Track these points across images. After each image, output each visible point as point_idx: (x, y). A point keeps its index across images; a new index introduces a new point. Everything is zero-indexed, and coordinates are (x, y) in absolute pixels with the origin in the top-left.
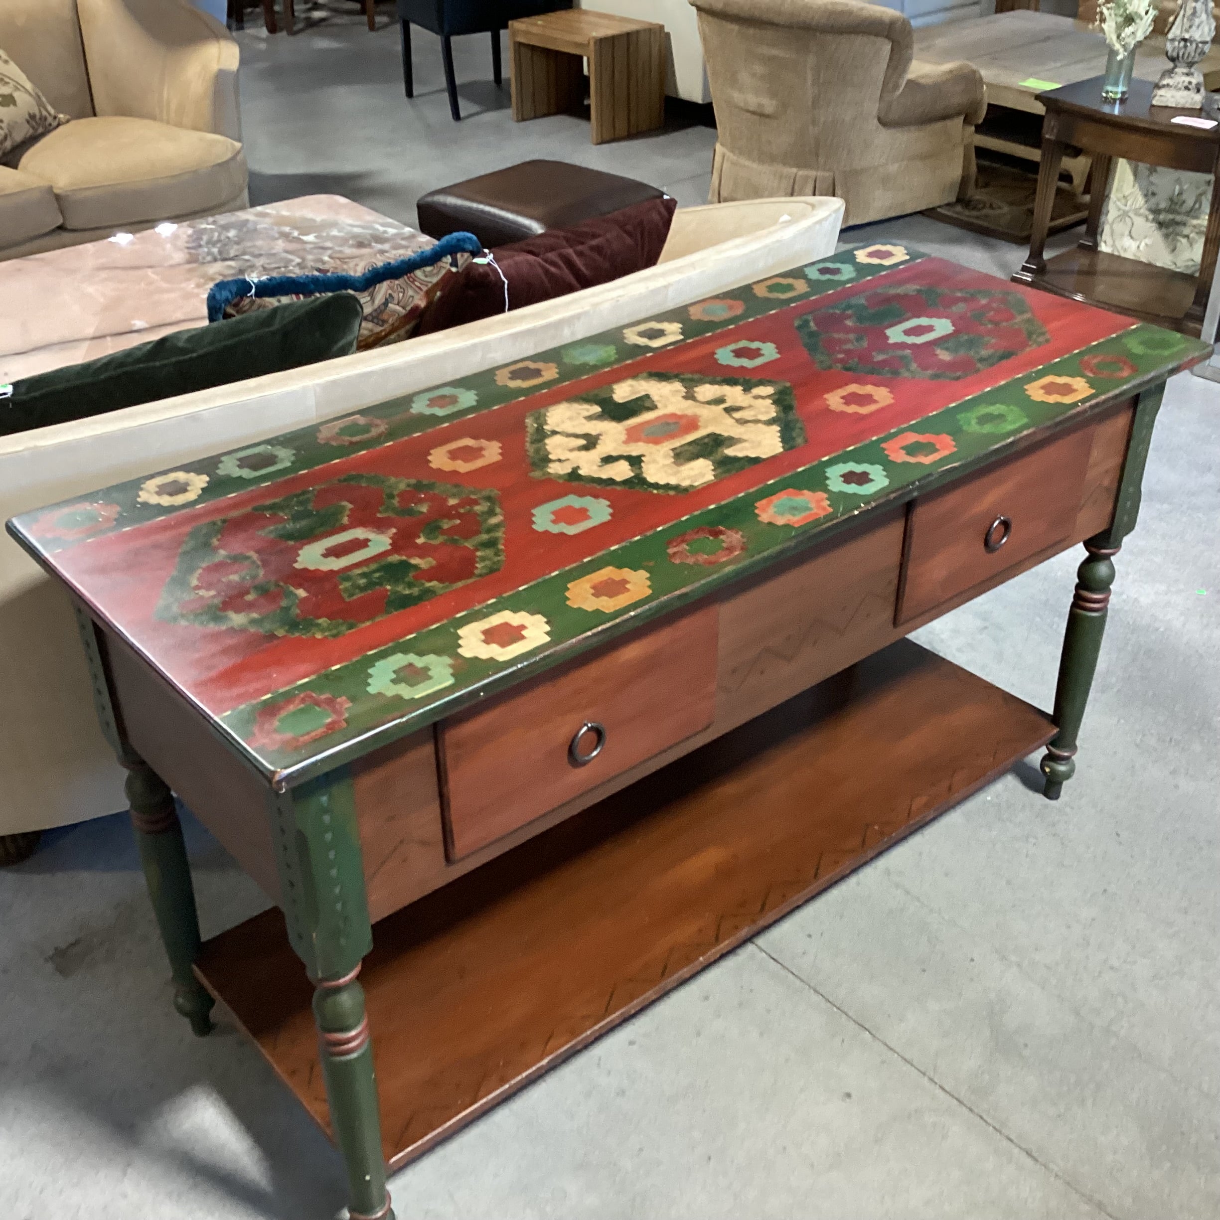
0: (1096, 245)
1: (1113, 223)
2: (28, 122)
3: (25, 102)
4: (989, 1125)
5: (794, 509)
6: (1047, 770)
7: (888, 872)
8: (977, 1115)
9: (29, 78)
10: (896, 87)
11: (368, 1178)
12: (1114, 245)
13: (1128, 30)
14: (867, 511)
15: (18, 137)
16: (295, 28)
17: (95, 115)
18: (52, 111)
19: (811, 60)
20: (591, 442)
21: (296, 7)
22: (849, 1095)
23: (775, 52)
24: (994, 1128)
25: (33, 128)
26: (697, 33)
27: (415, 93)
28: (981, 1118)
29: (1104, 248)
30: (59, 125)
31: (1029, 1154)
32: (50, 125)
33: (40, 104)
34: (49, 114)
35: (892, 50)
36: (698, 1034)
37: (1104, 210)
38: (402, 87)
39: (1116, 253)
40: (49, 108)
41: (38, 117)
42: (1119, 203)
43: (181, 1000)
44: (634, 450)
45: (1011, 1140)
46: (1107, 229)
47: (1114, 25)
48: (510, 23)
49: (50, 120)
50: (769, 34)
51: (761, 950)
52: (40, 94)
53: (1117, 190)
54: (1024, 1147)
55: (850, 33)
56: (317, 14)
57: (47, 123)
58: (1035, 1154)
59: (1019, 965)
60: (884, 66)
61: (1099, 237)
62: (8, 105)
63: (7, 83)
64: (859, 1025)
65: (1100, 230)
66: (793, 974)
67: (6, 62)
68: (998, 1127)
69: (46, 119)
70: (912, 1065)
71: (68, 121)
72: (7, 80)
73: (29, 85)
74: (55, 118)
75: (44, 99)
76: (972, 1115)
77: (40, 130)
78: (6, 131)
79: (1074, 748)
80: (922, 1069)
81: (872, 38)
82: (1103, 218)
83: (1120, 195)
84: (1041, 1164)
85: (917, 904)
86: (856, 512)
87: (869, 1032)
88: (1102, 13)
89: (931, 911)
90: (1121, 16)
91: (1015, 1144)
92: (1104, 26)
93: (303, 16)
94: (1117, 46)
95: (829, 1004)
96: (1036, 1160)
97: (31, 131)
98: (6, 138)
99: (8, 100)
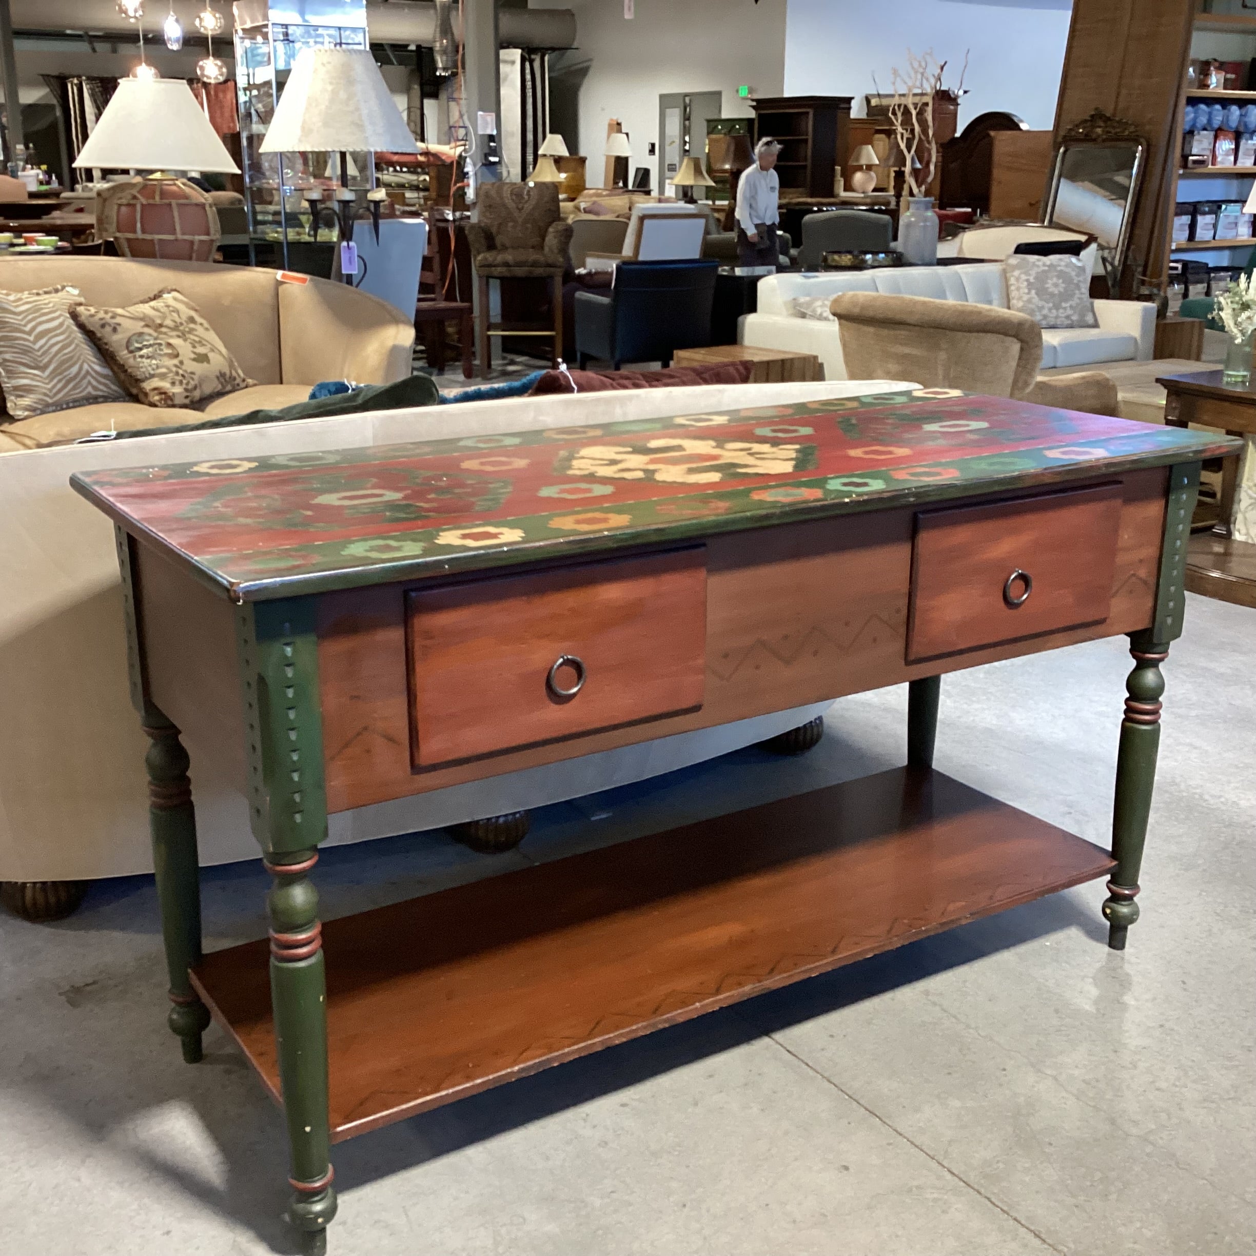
0: (1229, 534)
1: (1245, 512)
2: (218, 378)
3: (218, 361)
4: (997, 1206)
5: (788, 495)
6: (1108, 911)
7: (927, 993)
8: (986, 1197)
9: (226, 346)
10: (1026, 384)
11: (308, 1129)
12: (1247, 534)
13: (1244, 315)
14: (859, 502)
15: (208, 389)
16: (489, 376)
17: (281, 383)
18: (242, 375)
19: (943, 356)
20: (613, 462)
21: (493, 363)
22: (846, 1168)
23: (907, 350)
24: (1002, 1210)
25: (222, 384)
26: (839, 341)
28: (989, 1199)
29: (1237, 537)
30: (246, 387)
31: (1037, 1236)
32: (238, 385)
33: (231, 366)
34: (239, 375)
35: (1022, 349)
36: (696, 1104)
37: (1236, 499)
39: (1250, 541)
40: (240, 372)
41: (228, 376)
42: (1250, 492)
43: (175, 1016)
44: (651, 467)
45: (1019, 1222)
46: (1240, 517)
47: (1230, 311)
48: (675, 352)
49: (238, 381)
50: (903, 333)
51: (777, 1043)
52: (234, 360)
53: (1248, 480)
54: (1032, 1228)
55: (978, 331)
56: (511, 368)
57: (236, 382)
58: (1043, 1236)
59: (1055, 1078)
60: (1014, 364)
61: (1232, 526)
62: (202, 362)
63: (204, 345)
64: (870, 1112)
65: (1233, 519)
66: (807, 1065)
67: (207, 329)
68: (1005, 1208)
69: (235, 379)
70: (922, 1150)
71: (255, 385)
72: (204, 342)
73: (224, 351)
74: (244, 380)
75: (236, 364)
76: (978, 1196)
77: (229, 388)
78: (196, 382)
79: (1135, 886)
80: (931, 1153)
81: (1001, 336)
82: (1235, 507)
83: (1251, 484)
84: (1049, 1245)
85: (954, 1020)
86: (847, 500)
87: (880, 1119)
88: (1219, 303)
89: (968, 1026)
90: (1237, 303)
91: (1023, 1225)
92: (1222, 314)
93: (500, 368)
94: (1235, 331)
95: (840, 1093)
96: (1044, 1241)
97: (220, 387)
98: (195, 388)
99: (202, 358)
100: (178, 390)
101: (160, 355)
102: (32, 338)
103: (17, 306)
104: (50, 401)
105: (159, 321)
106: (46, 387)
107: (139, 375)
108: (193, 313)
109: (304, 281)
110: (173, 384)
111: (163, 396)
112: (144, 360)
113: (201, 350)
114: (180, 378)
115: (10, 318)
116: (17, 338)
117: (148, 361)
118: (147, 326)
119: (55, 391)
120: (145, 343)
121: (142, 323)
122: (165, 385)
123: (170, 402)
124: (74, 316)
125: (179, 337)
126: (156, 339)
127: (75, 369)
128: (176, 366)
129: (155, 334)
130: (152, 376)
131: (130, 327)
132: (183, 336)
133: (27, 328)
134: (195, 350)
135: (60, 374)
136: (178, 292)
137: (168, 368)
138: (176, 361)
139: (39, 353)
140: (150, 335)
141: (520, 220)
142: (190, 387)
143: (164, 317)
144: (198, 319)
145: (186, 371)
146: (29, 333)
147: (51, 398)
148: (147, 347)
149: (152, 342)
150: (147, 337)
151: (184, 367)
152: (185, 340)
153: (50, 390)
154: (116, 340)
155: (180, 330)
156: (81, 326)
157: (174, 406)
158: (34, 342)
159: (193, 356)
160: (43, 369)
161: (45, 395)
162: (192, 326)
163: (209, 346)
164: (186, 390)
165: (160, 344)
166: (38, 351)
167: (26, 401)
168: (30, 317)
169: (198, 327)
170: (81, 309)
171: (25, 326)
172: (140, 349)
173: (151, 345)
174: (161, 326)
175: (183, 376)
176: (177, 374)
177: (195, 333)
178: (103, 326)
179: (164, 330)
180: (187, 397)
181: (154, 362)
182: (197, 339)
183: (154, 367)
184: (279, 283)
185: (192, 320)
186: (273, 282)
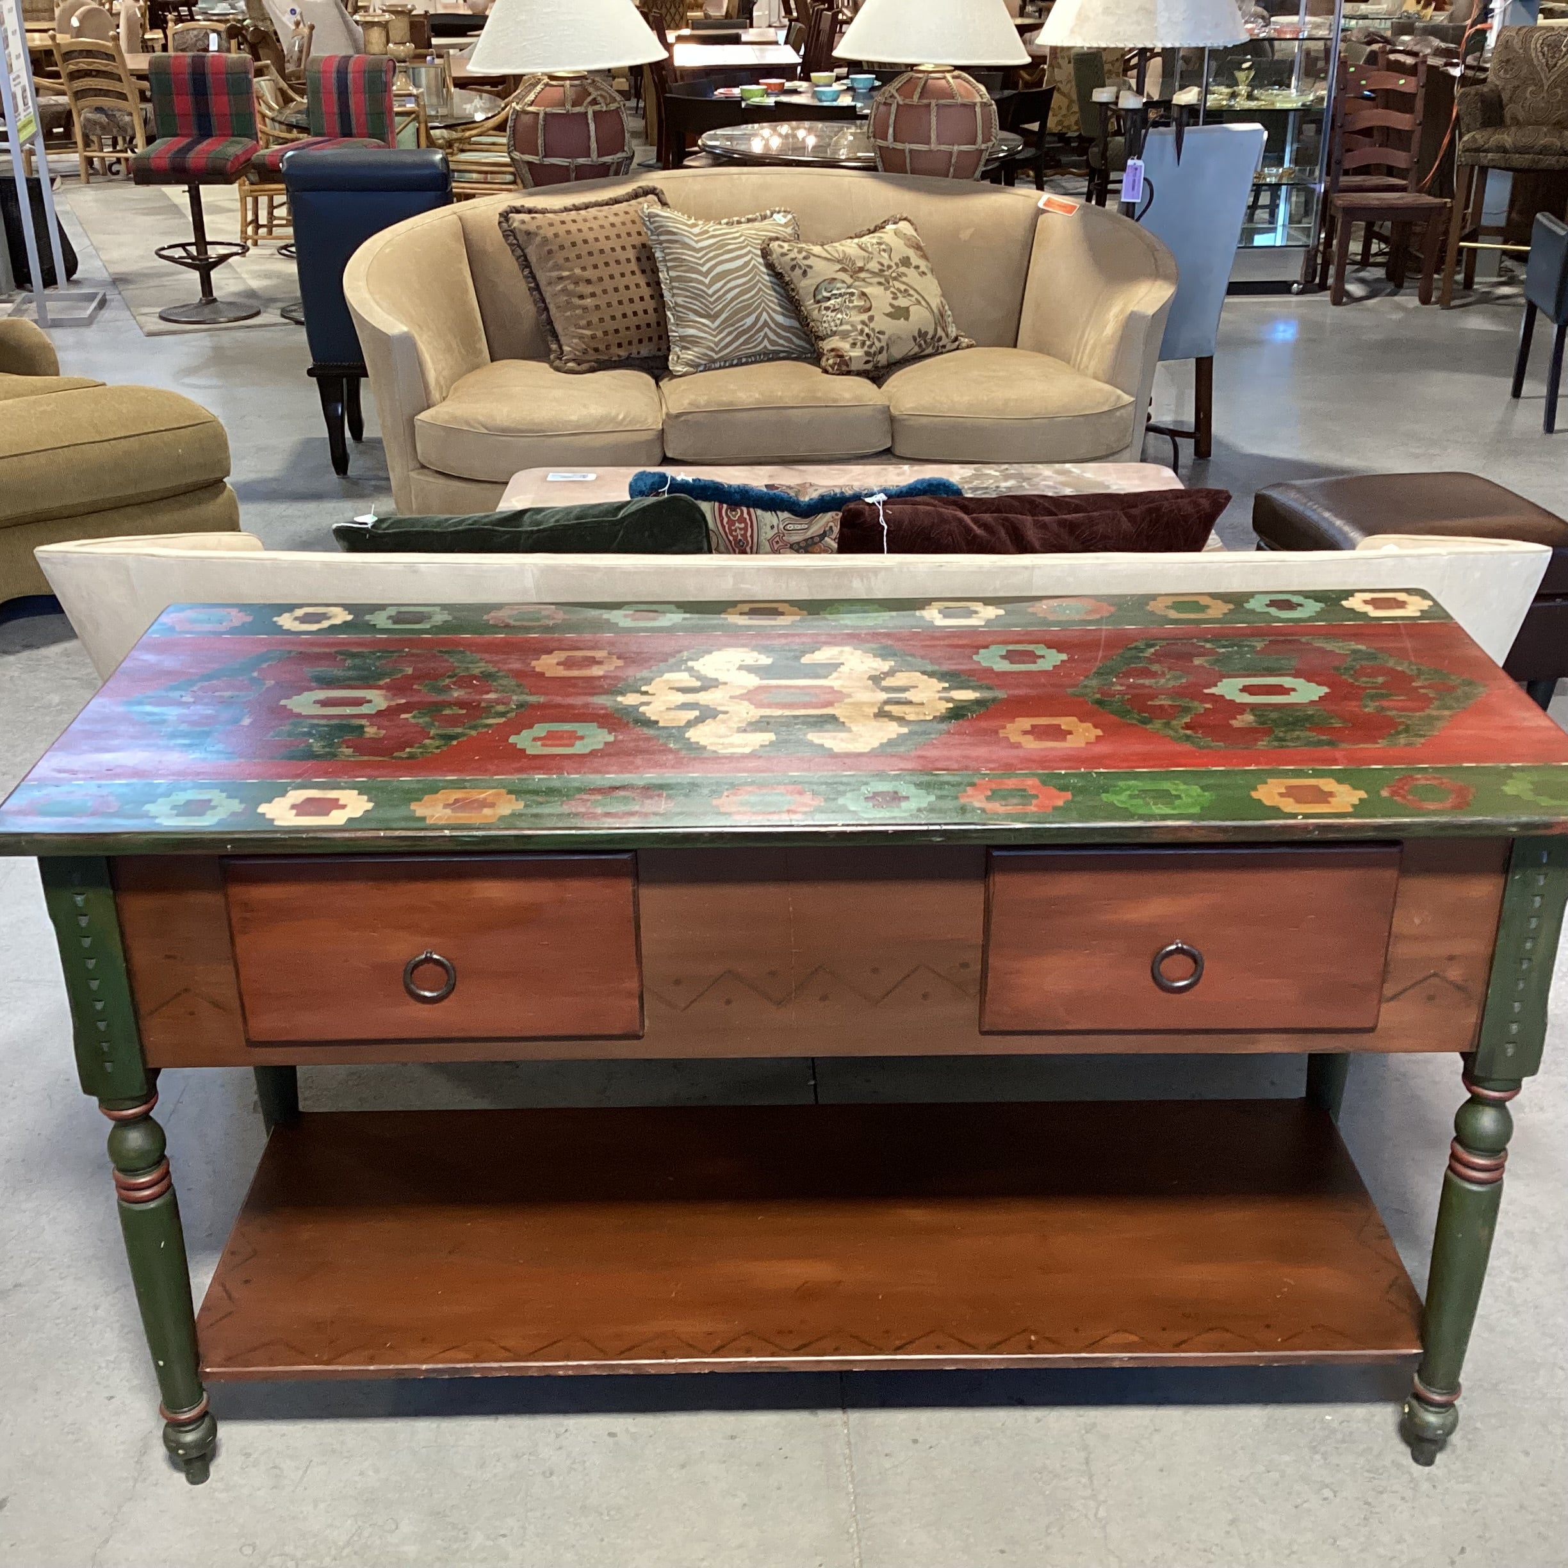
2: (915, 339)
3: (920, 317)
9: (943, 294)
15: (897, 353)
17: (1015, 346)
18: (955, 333)
25: (920, 346)
27: (1524, 392)
30: (957, 349)
33: (940, 322)
34: (949, 335)
38: (1509, 382)
40: (952, 329)
41: (929, 336)
49: (945, 341)
52: (948, 313)
57: (941, 344)
62: (899, 318)
63: (909, 295)
67: (923, 274)
69: (940, 339)
71: (969, 346)
72: (911, 292)
73: (936, 302)
74: (955, 341)
75: (949, 318)
77: (929, 350)
78: (884, 344)
79: (1452, 1395)
85: (1085, 1480)
89: (1094, 1497)
97: (916, 349)
98: (881, 351)
99: (901, 313)
100: (857, 353)
101: (848, 307)
102: (707, 281)
103: (697, 242)
104: (716, 357)
105: (860, 264)
106: (711, 339)
107: (822, 329)
108: (911, 253)
109: (1069, 209)
110: (854, 345)
111: (838, 360)
112: (829, 313)
113: (902, 302)
114: (864, 338)
115: (688, 255)
116: (692, 280)
117: (833, 314)
118: (843, 270)
119: (722, 344)
120: (835, 292)
121: (839, 266)
122: (844, 345)
123: (844, 368)
124: (765, 253)
125: (880, 283)
126: (849, 287)
127: (749, 321)
128: (863, 323)
129: (849, 281)
130: (834, 333)
131: (823, 269)
132: (885, 285)
133: (704, 269)
134: (895, 303)
135: (732, 325)
136: (909, 221)
137: (852, 326)
138: (865, 317)
139: (712, 300)
140: (843, 282)
141: (1546, 84)
142: (872, 351)
143: (870, 259)
144: (915, 260)
145: (873, 330)
146: (705, 275)
147: (717, 353)
148: (836, 296)
149: (843, 291)
150: (839, 285)
151: (872, 325)
152: (886, 289)
153: (717, 344)
154: (805, 286)
155: (884, 276)
156: (770, 266)
157: (849, 373)
158: (709, 286)
159: (890, 310)
160: (713, 318)
161: (712, 350)
162: (902, 269)
163: (916, 296)
164: (867, 354)
165: (852, 294)
166: (711, 296)
167: (689, 355)
168: (711, 254)
169: (911, 272)
170: (774, 245)
171: (702, 265)
172: (829, 299)
173: (841, 295)
174: (861, 269)
175: (867, 335)
176: (862, 331)
177: (904, 279)
178: (793, 268)
179: (862, 275)
180: (867, 362)
181: (839, 316)
182: (903, 287)
183: (838, 322)
184: (1040, 212)
185: (906, 262)
186: (1030, 211)
